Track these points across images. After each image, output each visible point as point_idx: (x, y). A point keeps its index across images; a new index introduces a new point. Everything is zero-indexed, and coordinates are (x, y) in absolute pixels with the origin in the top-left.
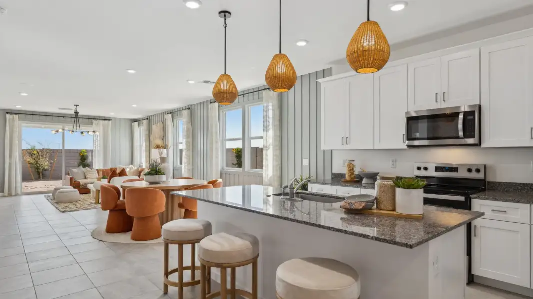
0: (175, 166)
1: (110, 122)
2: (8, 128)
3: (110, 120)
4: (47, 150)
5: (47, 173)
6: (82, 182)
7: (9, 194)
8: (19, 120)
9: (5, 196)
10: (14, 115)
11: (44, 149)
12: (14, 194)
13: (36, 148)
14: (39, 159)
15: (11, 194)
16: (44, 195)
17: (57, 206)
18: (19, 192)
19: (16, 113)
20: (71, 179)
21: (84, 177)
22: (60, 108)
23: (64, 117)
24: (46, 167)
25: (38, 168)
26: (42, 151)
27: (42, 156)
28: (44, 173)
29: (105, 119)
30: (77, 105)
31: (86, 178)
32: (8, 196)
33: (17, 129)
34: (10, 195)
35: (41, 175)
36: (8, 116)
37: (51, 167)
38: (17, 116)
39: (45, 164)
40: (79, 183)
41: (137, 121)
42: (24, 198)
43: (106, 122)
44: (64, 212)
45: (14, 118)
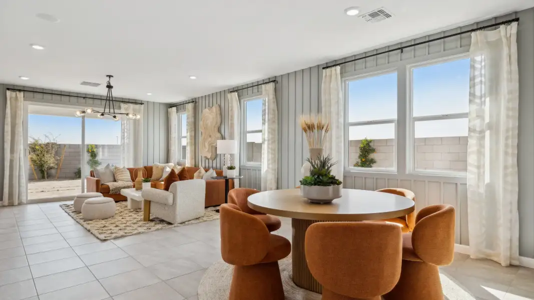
0: (242, 164)
1: (143, 105)
2: (8, 111)
3: (142, 104)
4: (53, 144)
5: (53, 171)
6: (112, 185)
7: (9, 203)
8: (24, 100)
9: (4, 206)
10: (18, 92)
11: (48, 143)
12: (16, 203)
13: (40, 142)
14: (43, 155)
15: (13, 203)
16: (57, 204)
17: (89, 227)
18: (24, 199)
19: (20, 91)
20: (98, 182)
21: (112, 179)
22: (84, 83)
23: (84, 98)
24: (52, 165)
25: (42, 166)
26: (47, 145)
27: (47, 152)
28: (49, 171)
29: (135, 102)
30: (110, 76)
31: (115, 181)
32: (8, 206)
33: (21, 113)
34: (11, 205)
35: (46, 174)
36: (8, 93)
37: (57, 164)
38: (22, 93)
39: (50, 160)
40: (108, 188)
41: (176, 106)
42: (31, 208)
43: (137, 106)
44: (105, 240)
45: (16, 97)
